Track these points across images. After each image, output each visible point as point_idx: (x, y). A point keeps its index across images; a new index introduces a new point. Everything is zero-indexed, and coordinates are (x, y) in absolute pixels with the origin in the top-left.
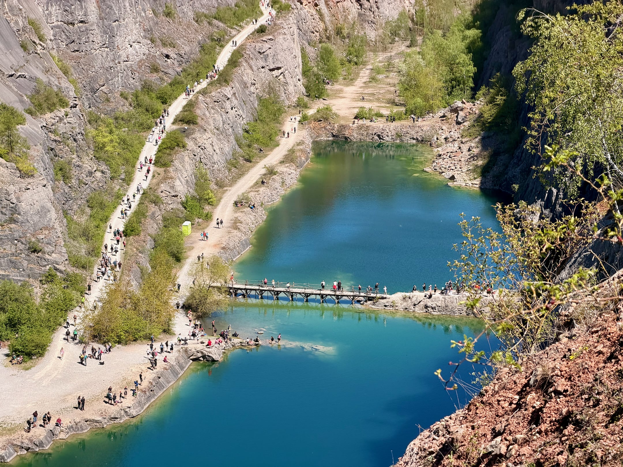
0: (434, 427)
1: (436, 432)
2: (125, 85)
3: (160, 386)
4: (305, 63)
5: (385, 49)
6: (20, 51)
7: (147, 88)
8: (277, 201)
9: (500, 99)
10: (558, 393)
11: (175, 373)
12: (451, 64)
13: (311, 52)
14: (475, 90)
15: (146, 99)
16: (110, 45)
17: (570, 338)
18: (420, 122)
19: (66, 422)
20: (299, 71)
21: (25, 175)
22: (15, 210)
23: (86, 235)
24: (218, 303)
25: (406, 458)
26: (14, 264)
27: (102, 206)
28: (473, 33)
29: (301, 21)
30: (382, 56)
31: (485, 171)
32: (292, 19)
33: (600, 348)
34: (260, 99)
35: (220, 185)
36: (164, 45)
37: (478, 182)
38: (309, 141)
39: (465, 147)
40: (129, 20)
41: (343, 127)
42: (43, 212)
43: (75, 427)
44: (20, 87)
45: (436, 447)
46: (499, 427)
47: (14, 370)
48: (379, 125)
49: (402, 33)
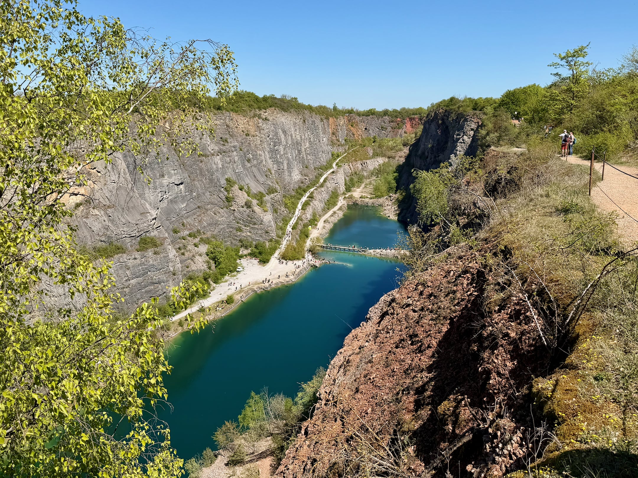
0: (388, 294)
1: (389, 295)
2: (294, 187)
3: (301, 273)
4: (345, 182)
5: (369, 178)
6: (265, 177)
7: (300, 188)
8: (336, 221)
9: (404, 194)
10: (428, 286)
11: (306, 270)
12: (389, 183)
13: (347, 179)
14: (396, 191)
15: (299, 191)
16: (290, 176)
17: (431, 269)
18: (379, 200)
19: (274, 282)
20: (344, 184)
21: (265, 211)
22: (262, 221)
23: (281, 229)
24: (318, 250)
25: (380, 302)
26: (261, 236)
27: (286, 221)
28: (396, 174)
29: (344, 169)
30: (368, 180)
31: (399, 215)
32: (342, 169)
33: (442, 273)
34: (332, 192)
35: (320, 216)
36: (305, 176)
37: (397, 218)
38: (346, 204)
39: (393, 208)
40: (295, 169)
41: (356, 201)
42: (270, 222)
43: (277, 284)
44: (265, 187)
45: (389, 300)
46: (409, 295)
47: (260, 266)
48: (367, 200)
49: (374, 174)
